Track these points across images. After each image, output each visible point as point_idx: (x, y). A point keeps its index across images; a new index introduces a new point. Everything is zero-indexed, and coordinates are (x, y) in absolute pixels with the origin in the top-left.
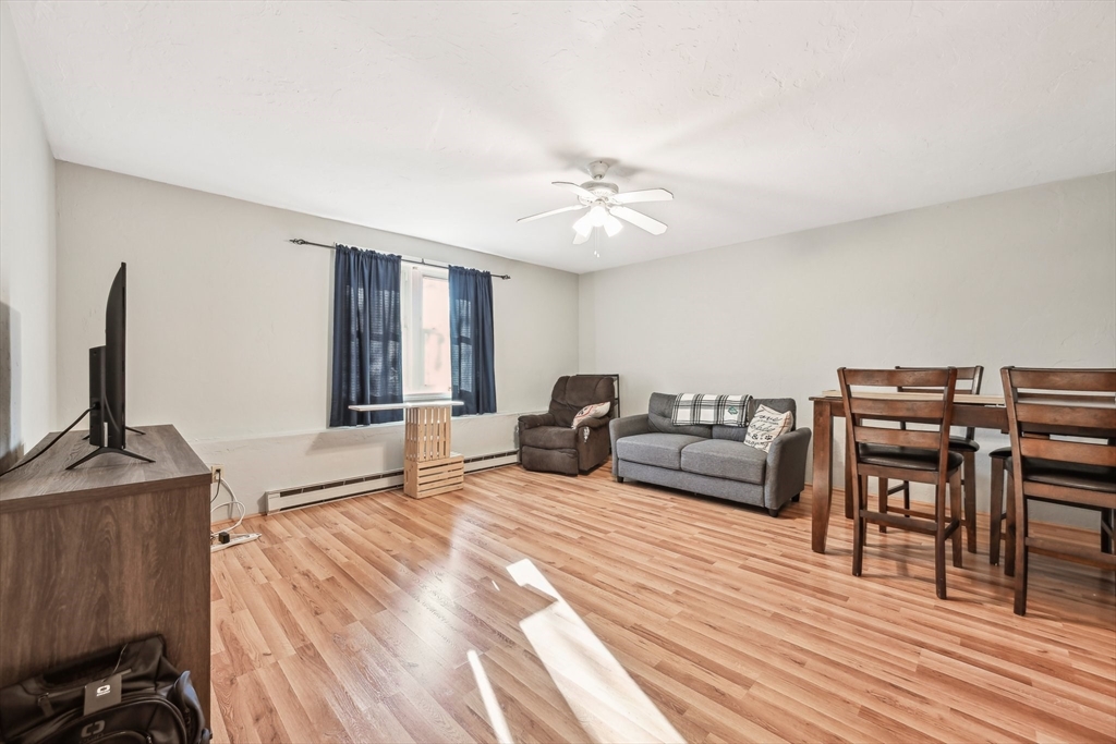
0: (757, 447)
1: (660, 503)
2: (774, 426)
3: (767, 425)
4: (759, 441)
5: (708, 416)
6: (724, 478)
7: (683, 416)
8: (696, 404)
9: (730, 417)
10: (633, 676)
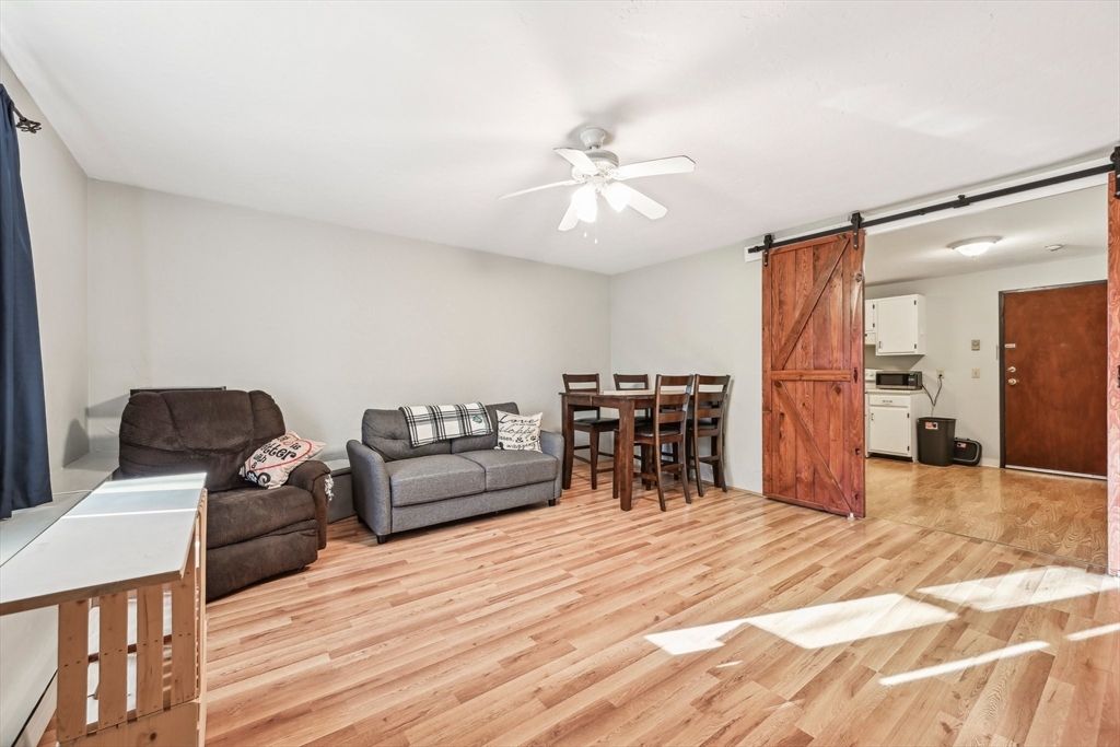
0: (526, 448)
1: (499, 533)
2: (532, 428)
3: (526, 428)
4: (525, 443)
5: (452, 429)
6: (528, 484)
7: (424, 433)
8: (436, 417)
9: (479, 427)
10: (842, 599)
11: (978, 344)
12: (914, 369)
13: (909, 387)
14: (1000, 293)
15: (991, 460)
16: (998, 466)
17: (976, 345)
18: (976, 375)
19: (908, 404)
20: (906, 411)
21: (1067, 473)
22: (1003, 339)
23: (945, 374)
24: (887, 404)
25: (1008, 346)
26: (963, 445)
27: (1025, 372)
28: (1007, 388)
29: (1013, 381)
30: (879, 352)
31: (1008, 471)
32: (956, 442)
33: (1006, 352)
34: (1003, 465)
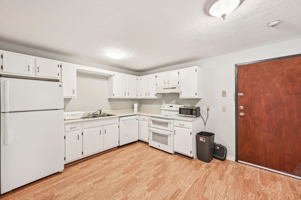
11: (225, 93)
12: (197, 106)
13: (193, 116)
14: (236, 65)
15: (231, 156)
16: (234, 160)
17: (224, 94)
18: (224, 109)
19: (191, 127)
20: (190, 131)
21: (270, 169)
22: (237, 91)
23: (210, 109)
24: (182, 126)
25: (240, 94)
26: (218, 148)
27: (248, 109)
28: (239, 117)
29: (242, 114)
30: (181, 97)
31: (239, 164)
32: (215, 145)
33: (239, 98)
34: (237, 161)
